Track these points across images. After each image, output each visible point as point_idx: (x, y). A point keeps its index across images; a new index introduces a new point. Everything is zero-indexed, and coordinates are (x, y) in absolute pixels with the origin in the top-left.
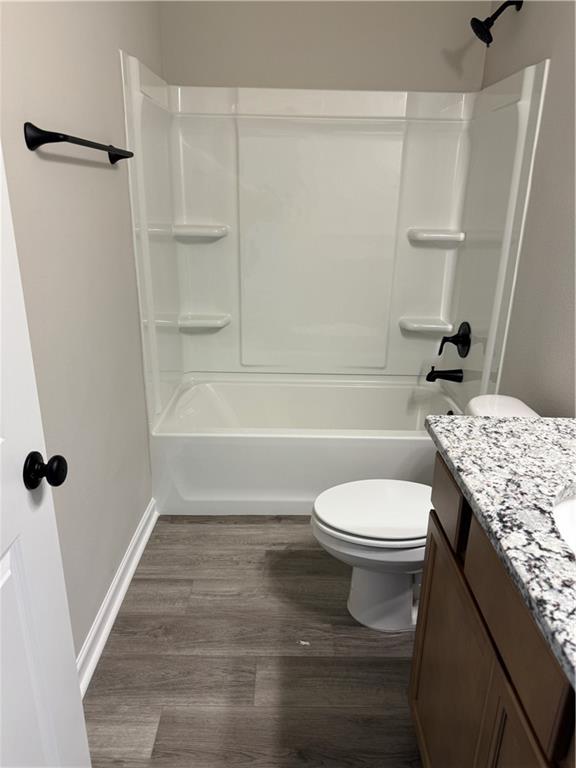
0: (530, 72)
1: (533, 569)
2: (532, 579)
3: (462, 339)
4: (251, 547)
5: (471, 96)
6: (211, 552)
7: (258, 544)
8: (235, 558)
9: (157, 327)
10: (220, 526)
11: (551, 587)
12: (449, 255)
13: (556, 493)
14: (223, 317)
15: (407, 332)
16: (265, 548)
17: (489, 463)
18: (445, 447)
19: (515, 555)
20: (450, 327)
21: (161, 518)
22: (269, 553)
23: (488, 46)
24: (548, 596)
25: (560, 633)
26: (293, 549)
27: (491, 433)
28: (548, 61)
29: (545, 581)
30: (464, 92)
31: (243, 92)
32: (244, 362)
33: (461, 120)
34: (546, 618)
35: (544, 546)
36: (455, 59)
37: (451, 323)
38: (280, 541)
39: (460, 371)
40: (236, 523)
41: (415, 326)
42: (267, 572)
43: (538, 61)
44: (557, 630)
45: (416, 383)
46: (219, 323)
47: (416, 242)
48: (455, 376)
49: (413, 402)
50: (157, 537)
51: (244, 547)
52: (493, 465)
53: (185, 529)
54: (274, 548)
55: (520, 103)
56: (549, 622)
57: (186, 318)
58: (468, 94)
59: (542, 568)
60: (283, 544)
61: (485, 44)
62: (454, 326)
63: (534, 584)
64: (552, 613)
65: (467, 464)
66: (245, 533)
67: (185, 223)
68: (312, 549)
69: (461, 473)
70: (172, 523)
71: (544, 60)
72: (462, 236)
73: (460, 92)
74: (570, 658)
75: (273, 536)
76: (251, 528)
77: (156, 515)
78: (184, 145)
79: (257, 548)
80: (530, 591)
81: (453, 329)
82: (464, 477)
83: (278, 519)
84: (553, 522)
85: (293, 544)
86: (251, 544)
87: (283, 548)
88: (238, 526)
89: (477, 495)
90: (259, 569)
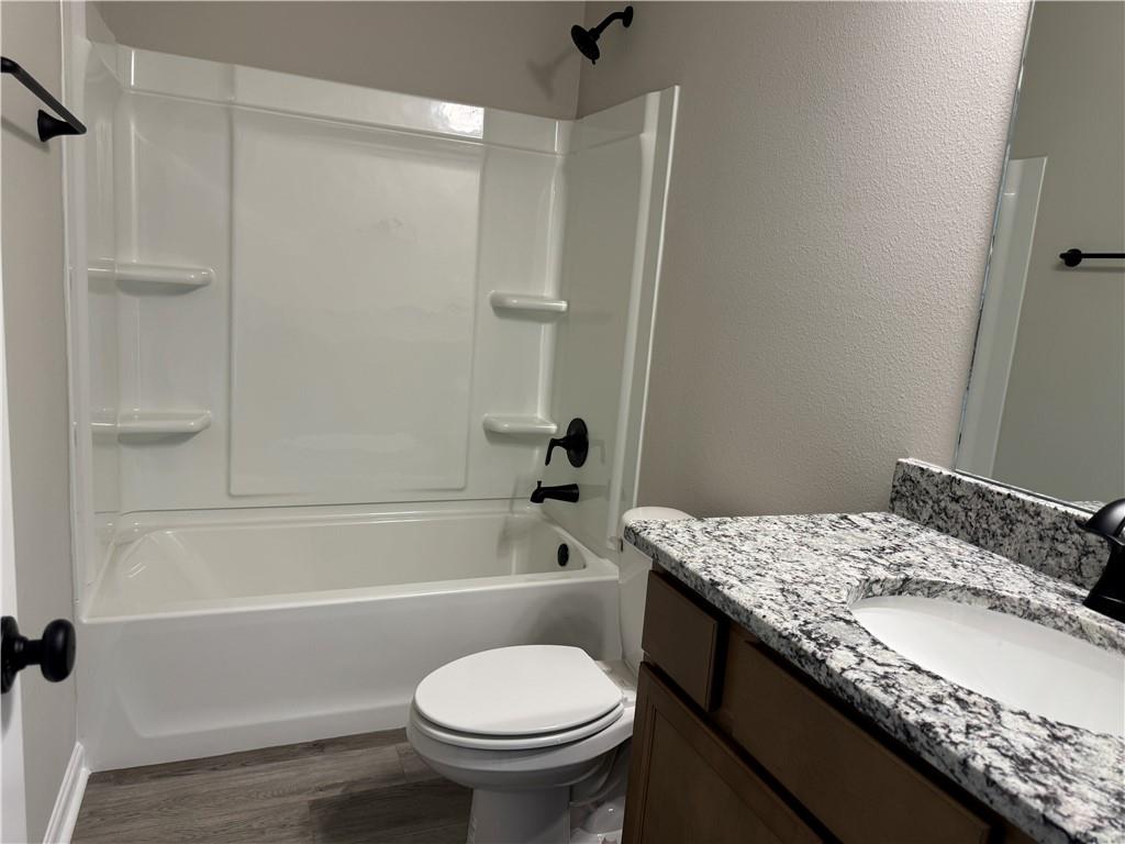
0: (653, 99)
1: (890, 690)
2: (897, 701)
3: (576, 442)
4: (282, 800)
5: (568, 124)
6: (209, 823)
7: (292, 793)
8: (255, 825)
9: (94, 434)
10: (216, 774)
11: (924, 707)
12: (546, 331)
13: (844, 599)
14: (202, 415)
15: (494, 435)
16: (307, 798)
17: (745, 573)
18: (677, 559)
19: (856, 676)
20: (553, 427)
21: (94, 779)
22: (314, 805)
23: (594, 63)
24: (928, 717)
25: (973, 758)
26: (357, 790)
27: (719, 536)
28: (677, 88)
29: (911, 701)
30: (557, 118)
31: (242, 71)
32: (233, 492)
33: (555, 154)
34: (944, 744)
35: (880, 661)
36: (544, 75)
37: (554, 421)
38: (330, 782)
39: (575, 487)
40: (244, 765)
41: (505, 426)
42: (319, 836)
43: (663, 86)
44: (969, 756)
45: (507, 509)
46: (192, 424)
47: (502, 310)
48: (569, 493)
49: (506, 538)
50: (91, 814)
51: (267, 804)
52: (751, 573)
53: (149, 790)
54: (321, 795)
55: (643, 136)
56: (952, 748)
57: (130, 418)
58: (565, 122)
59: (897, 686)
60: (336, 786)
61: (590, 61)
62: (559, 426)
63: (902, 707)
64: (948, 737)
65: (719, 576)
66: (266, 779)
67: (136, 261)
68: (386, 785)
69: (720, 588)
70: (120, 783)
71: (673, 86)
72: (563, 305)
73: (552, 117)
74: (1005, 786)
75: (318, 775)
76: (273, 768)
77: (84, 773)
78: (136, 136)
79: (296, 799)
80: (904, 716)
81: (558, 430)
82: (726, 591)
83: (319, 746)
84: (869, 634)
85: (353, 783)
86: (280, 796)
87: (337, 792)
88: (248, 769)
89: (759, 612)
90: (303, 834)
